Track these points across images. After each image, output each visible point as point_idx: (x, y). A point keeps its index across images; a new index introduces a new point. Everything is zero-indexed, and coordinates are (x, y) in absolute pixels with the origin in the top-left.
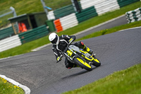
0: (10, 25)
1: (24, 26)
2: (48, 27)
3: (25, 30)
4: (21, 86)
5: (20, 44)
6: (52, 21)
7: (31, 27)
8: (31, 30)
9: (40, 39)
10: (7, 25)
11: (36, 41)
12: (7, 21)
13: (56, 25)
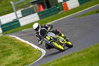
0: (32, 6)
1: (41, 7)
2: (58, 8)
3: (42, 9)
4: (39, 49)
5: (39, 19)
6: (61, 3)
7: (46, 7)
8: (46, 10)
9: (53, 16)
10: (29, 6)
11: (50, 17)
12: (29, 3)
13: (63, 6)
